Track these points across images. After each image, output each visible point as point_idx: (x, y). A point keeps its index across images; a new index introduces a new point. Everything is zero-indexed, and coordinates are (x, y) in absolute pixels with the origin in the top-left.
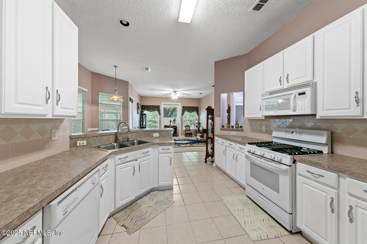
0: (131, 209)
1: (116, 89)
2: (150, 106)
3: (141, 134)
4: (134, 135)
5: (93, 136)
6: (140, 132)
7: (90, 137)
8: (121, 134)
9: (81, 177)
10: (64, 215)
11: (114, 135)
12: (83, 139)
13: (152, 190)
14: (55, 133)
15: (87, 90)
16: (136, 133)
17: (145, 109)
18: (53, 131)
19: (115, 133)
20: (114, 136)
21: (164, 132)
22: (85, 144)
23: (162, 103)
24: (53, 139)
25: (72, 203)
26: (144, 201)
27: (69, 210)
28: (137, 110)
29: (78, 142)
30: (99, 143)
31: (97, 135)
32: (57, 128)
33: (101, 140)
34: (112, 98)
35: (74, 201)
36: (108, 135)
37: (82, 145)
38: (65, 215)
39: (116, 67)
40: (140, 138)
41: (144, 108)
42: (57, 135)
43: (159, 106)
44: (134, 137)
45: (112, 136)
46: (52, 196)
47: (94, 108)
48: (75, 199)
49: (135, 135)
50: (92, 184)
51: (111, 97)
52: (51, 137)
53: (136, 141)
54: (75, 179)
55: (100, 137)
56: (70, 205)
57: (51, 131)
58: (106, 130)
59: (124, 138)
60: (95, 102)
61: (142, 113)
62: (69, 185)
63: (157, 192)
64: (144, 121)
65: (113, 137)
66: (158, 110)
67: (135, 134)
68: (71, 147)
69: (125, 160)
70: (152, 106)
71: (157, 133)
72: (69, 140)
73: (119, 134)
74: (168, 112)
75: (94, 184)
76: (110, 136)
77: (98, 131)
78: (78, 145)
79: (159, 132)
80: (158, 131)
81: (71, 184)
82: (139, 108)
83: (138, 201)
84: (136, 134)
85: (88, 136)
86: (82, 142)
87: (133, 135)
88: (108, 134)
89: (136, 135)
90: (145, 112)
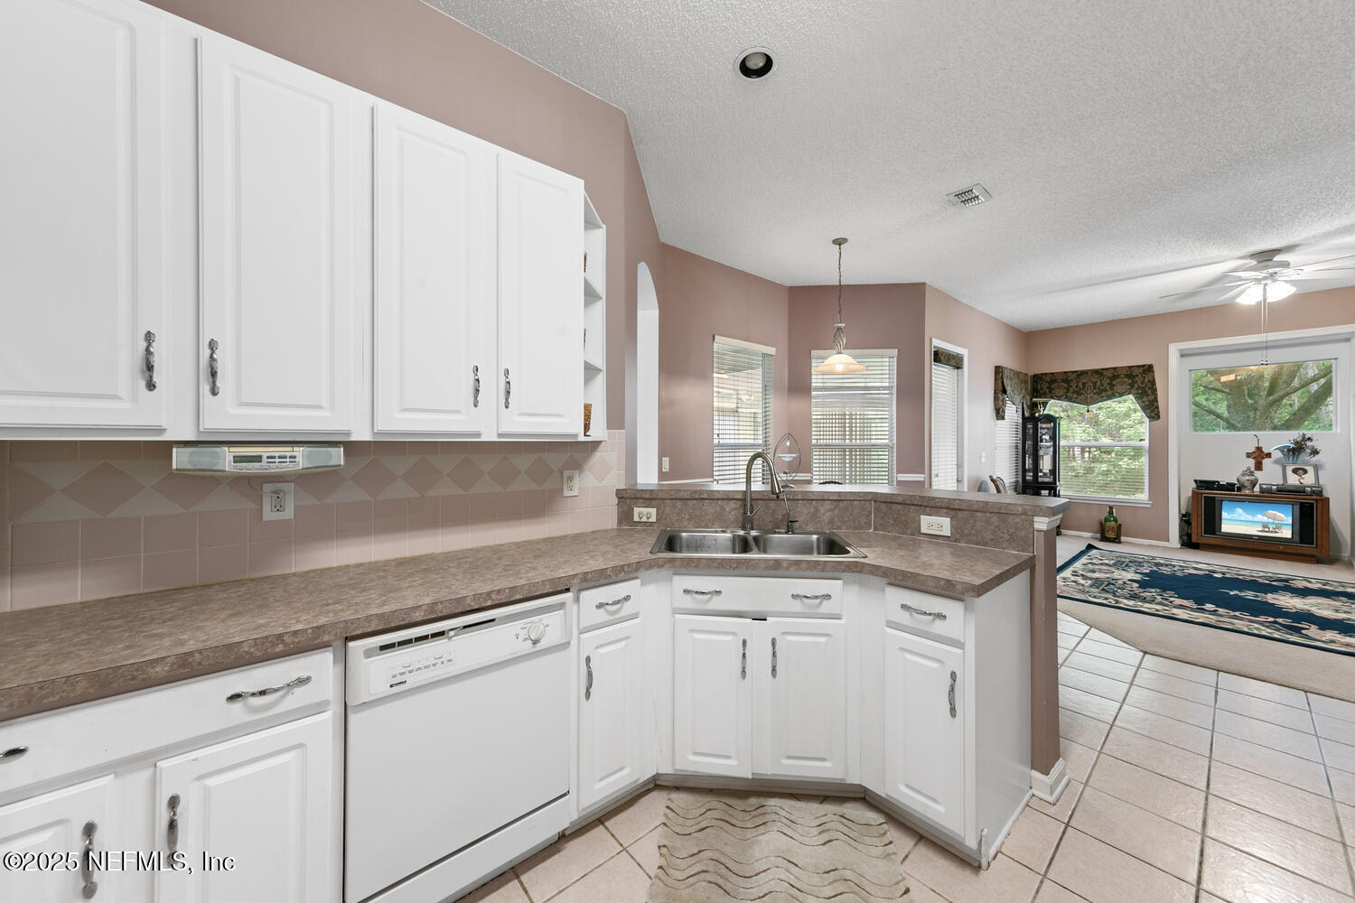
0: (731, 811)
1: (839, 328)
2: (1083, 373)
3: (863, 508)
4: (827, 511)
5: (673, 497)
6: (856, 503)
7: (667, 501)
8: (765, 500)
9: (470, 606)
10: (391, 686)
11: (739, 503)
12: (648, 502)
13: (863, 797)
14: (570, 478)
15: (772, 350)
16: (835, 504)
17: (1051, 390)
18: (566, 473)
19: (741, 494)
20: (741, 505)
21: (979, 514)
22: (653, 519)
23: (1174, 350)
24: (567, 493)
25: (426, 667)
26: (792, 818)
27: (413, 680)
28: (996, 399)
29: (637, 510)
30: (693, 522)
31: (685, 497)
32: (578, 466)
33: (698, 513)
34: (827, 362)
35: (434, 665)
36: (718, 499)
37: (644, 519)
38: (396, 689)
39: (840, 245)
40: (855, 528)
41: (1040, 386)
42: (576, 483)
43: (1149, 369)
44: (826, 517)
45: (733, 504)
46: (353, 626)
47: (797, 405)
48: (439, 661)
49: (831, 510)
50: (525, 640)
51: (821, 361)
52: (561, 490)
53: (818, 539)
54: (440, 606)
55: (694, 502)
56: (419, 669)
57: (562, 473)
58: (829, 483)
59: (780, 517)
60: (798, 385)
61: (1032, 414)
62: (418, 616)
63: (881, 819)
64: (1041, 453)
65: (735, 509)
66: (1139, 388)
67: (827, 505)
68: (620, 522)
69: (709, 600)
70: (1098, 372)
71: (937, 514)
72: (616, 501)
73: (752, 499)
74: (1270, 394)
75: (535, 642)
76: (725, 503)
77: (809, 482)
78: (636, 519)
79: (952, 513)
80: (948, 508)
81: (424, 616)
82: (1005, 391)
83: (773, 802)
84: (835, 507)
85: (660, 495)
86: (645, 510)
87: (822, 511)
88: (719, 496)
89: (836, 512)
90: (1054, 407)
